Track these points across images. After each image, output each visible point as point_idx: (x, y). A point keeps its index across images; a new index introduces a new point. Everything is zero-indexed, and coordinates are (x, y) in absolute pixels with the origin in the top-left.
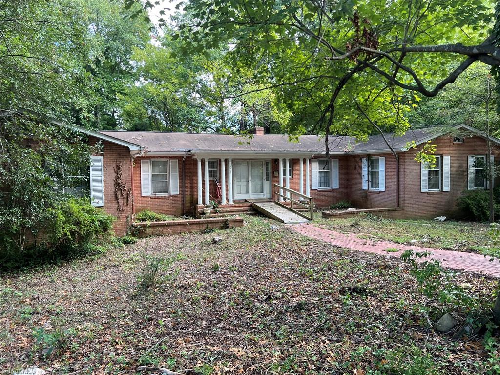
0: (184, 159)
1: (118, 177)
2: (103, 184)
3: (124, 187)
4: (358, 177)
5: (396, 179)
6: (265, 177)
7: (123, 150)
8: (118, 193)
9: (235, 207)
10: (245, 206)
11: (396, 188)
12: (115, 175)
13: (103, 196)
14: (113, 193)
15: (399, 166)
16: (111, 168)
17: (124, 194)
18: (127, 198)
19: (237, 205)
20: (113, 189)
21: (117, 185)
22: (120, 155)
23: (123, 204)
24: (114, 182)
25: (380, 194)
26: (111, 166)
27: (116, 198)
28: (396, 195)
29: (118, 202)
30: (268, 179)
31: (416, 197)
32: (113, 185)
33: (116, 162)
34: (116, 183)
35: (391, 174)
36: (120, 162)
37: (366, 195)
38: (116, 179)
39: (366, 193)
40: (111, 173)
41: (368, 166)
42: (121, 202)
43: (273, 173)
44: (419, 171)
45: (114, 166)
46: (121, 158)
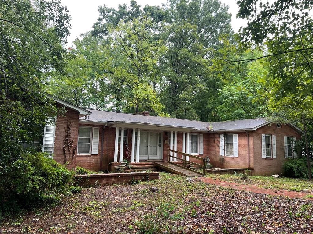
0: (104, 128)
1: (68, 135)
2: (54, 140)
3: (72, 143)
4: (217, 147)
5: (247, 149)
6: (158, 144)
7: (74, 113)
8: (66, 149)
9: (141, 165)
10: (148, 164)
11: (247, 155)
12: (65, 133)
13: (53, 150)
14: (62, 148)
15: (249, 140)
16: (63, 127)
17: (71, 150)
18: (73, 153)
19: (142, 163)
20: (62, 145)
21: (66, 142)
22: (70, 117)
23: (69, 158)
24: (63, 140)
25: (234, 159)
26: (62, 125)
27: (64, 153)
28: (247, 159)
29: (65, 157)
30: (160, 146)
31: (259, 161)
32: (62, 142)
33: (67, 123)
34: (66, 140)
35: (243, 146)
36: (70, 123)
37: (223, 159)
38: (65, 137)
39: (223, 158)
40: (62, 132)
41: (225, 140)
42: (68, 156)
43: (164, 141)
44: (260, 144)
45: (65, 125)
46: (72, 120)
